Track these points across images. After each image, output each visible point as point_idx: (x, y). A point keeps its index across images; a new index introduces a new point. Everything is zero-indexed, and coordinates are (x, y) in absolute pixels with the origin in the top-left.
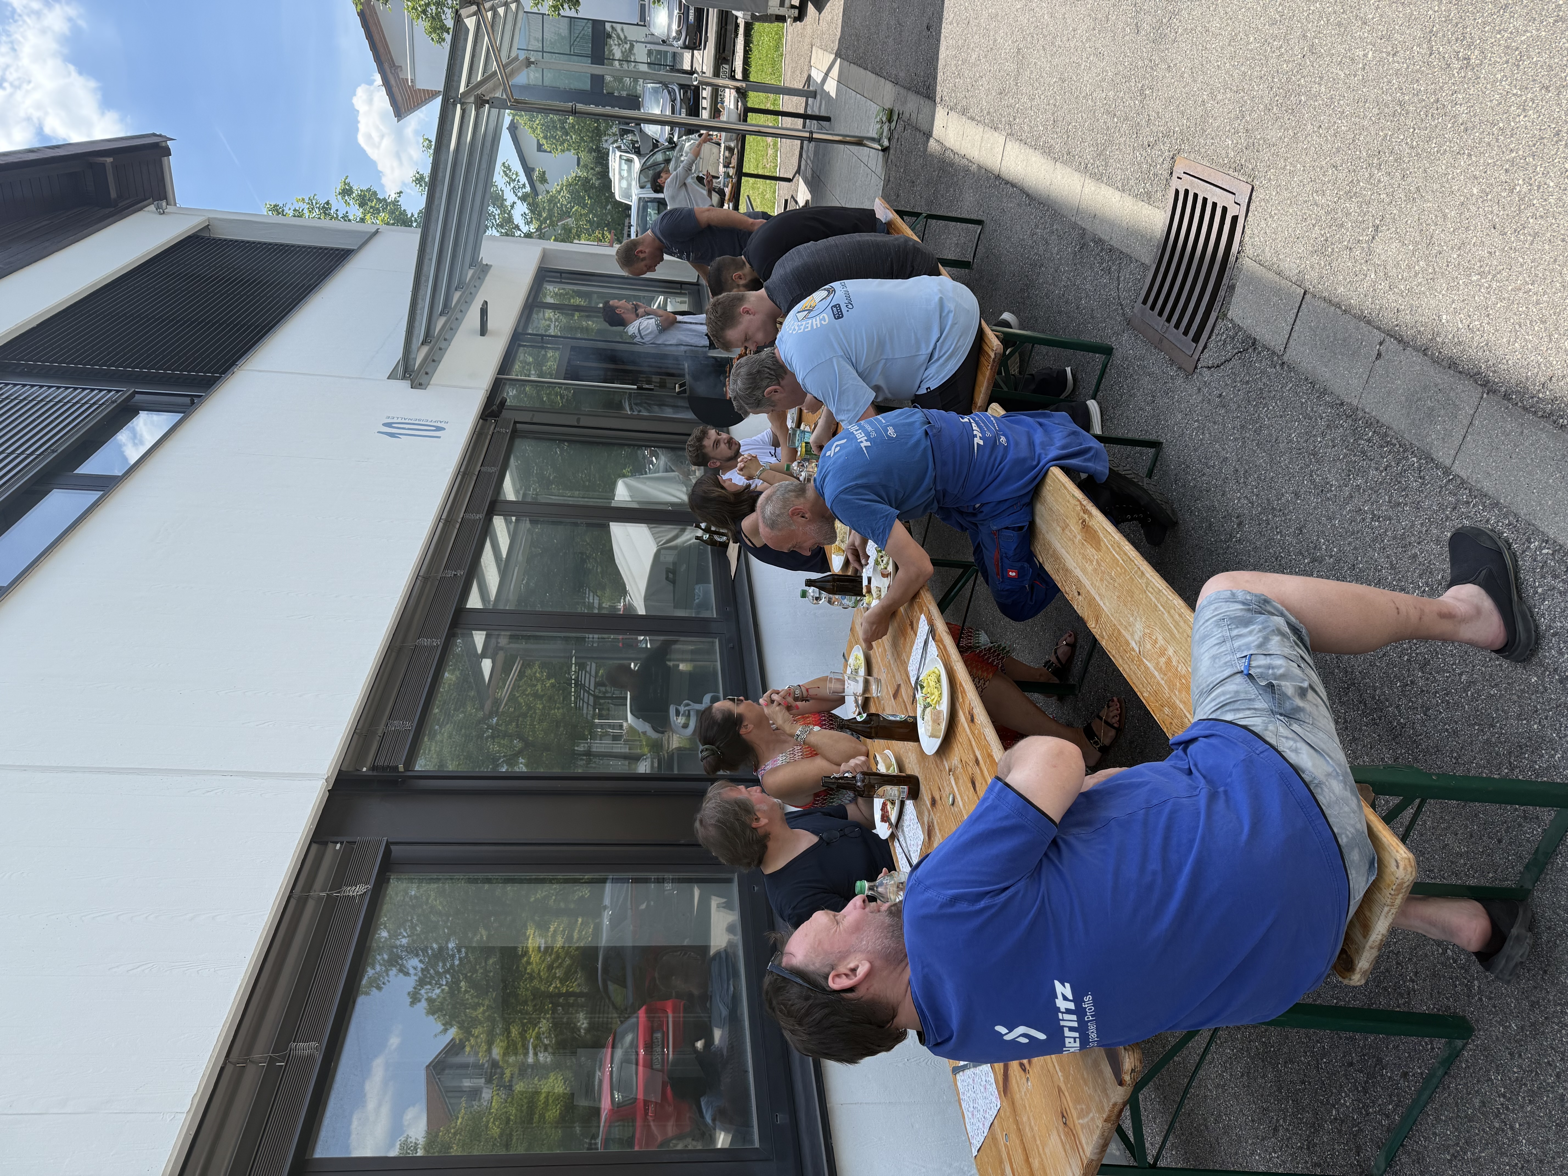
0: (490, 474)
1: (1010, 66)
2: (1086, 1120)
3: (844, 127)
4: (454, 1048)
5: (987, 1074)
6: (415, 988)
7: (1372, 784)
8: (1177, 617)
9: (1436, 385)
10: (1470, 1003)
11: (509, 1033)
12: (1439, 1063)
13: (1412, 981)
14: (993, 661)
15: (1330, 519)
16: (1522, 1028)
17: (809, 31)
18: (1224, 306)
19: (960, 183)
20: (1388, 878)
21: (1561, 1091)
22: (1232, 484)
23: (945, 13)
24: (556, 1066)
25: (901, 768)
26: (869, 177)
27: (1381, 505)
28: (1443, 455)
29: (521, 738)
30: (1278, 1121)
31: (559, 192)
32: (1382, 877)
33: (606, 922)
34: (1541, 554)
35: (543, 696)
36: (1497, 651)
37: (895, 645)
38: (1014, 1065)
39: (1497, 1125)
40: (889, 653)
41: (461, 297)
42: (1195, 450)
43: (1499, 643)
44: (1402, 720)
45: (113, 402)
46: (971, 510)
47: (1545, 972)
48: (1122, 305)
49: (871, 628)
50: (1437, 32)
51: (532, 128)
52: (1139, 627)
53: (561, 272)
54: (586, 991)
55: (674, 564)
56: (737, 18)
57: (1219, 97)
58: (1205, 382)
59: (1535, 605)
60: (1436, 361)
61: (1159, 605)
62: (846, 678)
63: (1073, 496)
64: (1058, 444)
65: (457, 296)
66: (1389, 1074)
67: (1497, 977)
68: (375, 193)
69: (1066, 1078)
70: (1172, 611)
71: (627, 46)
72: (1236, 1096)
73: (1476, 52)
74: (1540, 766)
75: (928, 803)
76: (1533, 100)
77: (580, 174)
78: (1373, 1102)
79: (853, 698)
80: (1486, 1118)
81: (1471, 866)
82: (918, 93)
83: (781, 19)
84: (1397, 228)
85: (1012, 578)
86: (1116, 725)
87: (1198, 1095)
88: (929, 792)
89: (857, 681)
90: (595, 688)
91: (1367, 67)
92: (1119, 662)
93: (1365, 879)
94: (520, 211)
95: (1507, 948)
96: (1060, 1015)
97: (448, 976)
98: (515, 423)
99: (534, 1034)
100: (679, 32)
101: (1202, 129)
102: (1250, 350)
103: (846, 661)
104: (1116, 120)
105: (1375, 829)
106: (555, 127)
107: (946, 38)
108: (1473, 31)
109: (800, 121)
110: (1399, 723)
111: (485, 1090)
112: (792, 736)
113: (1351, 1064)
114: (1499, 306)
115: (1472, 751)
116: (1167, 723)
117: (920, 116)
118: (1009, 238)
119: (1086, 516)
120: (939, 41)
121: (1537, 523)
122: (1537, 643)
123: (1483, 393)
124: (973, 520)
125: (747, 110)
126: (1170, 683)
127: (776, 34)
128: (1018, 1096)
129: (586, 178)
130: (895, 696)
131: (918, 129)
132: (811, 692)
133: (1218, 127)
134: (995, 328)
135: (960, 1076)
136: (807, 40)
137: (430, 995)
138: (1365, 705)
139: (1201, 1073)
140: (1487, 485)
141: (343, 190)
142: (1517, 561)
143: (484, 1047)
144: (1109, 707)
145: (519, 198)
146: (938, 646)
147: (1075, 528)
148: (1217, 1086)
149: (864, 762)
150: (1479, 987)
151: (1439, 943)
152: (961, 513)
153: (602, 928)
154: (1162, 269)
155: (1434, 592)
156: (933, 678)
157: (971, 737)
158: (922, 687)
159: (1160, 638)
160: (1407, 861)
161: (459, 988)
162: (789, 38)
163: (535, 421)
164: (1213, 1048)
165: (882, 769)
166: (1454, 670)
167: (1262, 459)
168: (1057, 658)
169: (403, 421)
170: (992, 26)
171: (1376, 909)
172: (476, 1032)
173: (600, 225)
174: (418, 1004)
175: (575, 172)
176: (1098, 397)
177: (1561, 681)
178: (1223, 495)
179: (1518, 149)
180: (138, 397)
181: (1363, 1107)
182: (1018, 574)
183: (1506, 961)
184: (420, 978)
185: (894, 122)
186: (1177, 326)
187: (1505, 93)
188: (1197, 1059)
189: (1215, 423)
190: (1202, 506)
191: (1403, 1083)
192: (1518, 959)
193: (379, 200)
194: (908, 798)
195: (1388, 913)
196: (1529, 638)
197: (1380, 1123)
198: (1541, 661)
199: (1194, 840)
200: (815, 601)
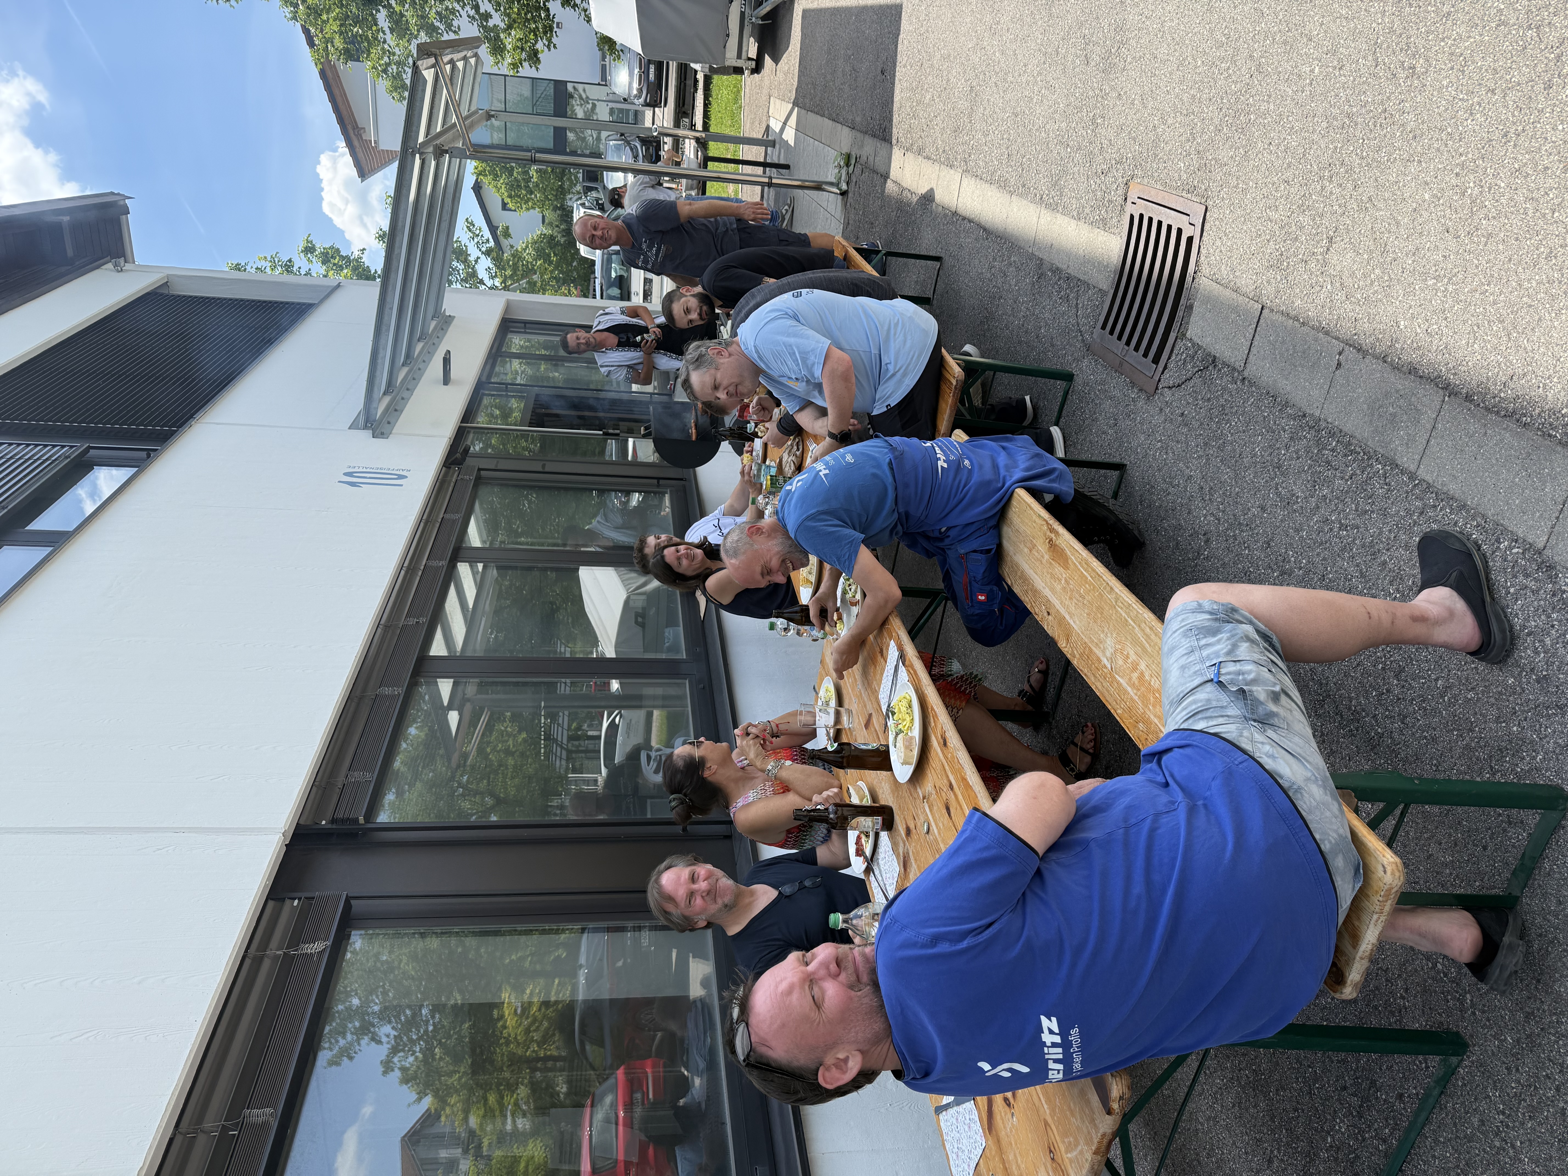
0: (454, 521)
1: (963, 104)
2: (1075, 1153)
3: (804, 172)
4: (429, 1119)
5: (970, 1112)
6: (388, 1056)
7: (1354, 790)
8: (1148, 630)
9: (1397, 391)
10: (1463, 1017)
11: (486, 1100)
12: (1435, 1082)
13: (1402, 997)
14: (966, 689)
15: (1297, 531)
16: (1518, 1041)
17: (767, 82)
18: (1183, 327)
19: (918, 221)
20: (1375, 885)
21: (1561, 1105)
22: (1198, 502)
23: (898, 57)
24: (535, 1133)
25: (874, 798)
26: (829, 221)
27: (1348, 514)
28: (1407, 461)
29: (492, 794)
30: (1272, 1152)
31: (525, 250)
32: (1369, 884)
33: (582, 980)
34: (1511, 554)
35: (515, 752)
36: (1472, 654)
37: (865, 673)
38: (998, 1098)
39: (1497, 1144)
40: (859, 682)
41: (423, 347)
42: (1159, 470)
43: (1474, 646)
44: (1379, 730)
45: (67, 457)
46: (937, 534)
47: (1538, 981)
48: (1081, 332)
49: (841, 659)
50: (1382, 44)
51: (496, 187)
52: (1110, 643)
53: (526, 323)
54: (563, 1054)
55: (644, 609)
56: (696, 71)
57: (1170, 121)
58: (1167, 402)
59: (1508, 605)
60: (1396, 368)
61: (1129, 620)
62: (817, 710)
63: (1040, 516)
64: (1022, 465)
65: (419, 347)
66: (1384, 1097)
67: (1492, 988)
68: (338, 251)
69: (1053, 1110)
70: (1143, 625)
71: (590, 106)
72: (1227, 1128)
73: (1421, 61)
74: (1522, 769)
75: (903, 833)
76: (1479, 104)
77: (545, 231)
78: (1369, 1126)
79: (824, 731)
80: (1486, 1137)
81: (1457, 876)
82: (874, 136)
83: (739, 71)
84: (1350, 238)
85: (981, 602)
86: (1091, 751)
87: (1189, 1129)
88: (904, 822)
89: (828, 713)
90: (568, 741)
91: (1314, 82)
92: (1091, 680)
93: (1351, 886)
94: (484, 266)
95: (1500, 958)
96: (1046, 1050)
97: (422, 1043)
98: (480, 470)
99: (512, 1100)
100: (640, 90)
101: (1154, 154)
102: (1210, 368)
103: (817, 693)
104: (1069, 150)
105: (1360, 834)
106: (519, 186)
107: (900, 80)
108: (1417, 41)
109: (759, 170)
110: (1377, 733)
111: (462, 1161)
112: (763, 771)
113: (1344, 1088)
114: (1456, 308)
115: (1452, 757)
116: (1142, 739)
117: (877, 159)
118: (967, 273)
119: (1053, 535)
120: (893, 84)
121: (1506, 522)
122: (1512, 644)
123: (1444, 396)
124: (941, 544)
125: (707, 159)
126: (1144, 699)
127: (735, 87)
128: (1003, 1133)
129: (552, 236)
130: (867, 726)
131: (875, 171)
132: (782, 727)
133: (1170, 150)
134: (956, 356)
135: (943, 1116)
136: (765, 91)
137: (403, 1063)
138: (1342, 716)
139: (1191, 1106)
140: (1453, 488)
141: (306, 248)
142: (1487, 562)
143: (461, 1116)
144: (1083, 733)
145: (483, 253)
146: (908, 671)
147: (1042, 547)
148: (1209, 1119)
149: (836, 794)
150: (1471, 1001)
151: (1428, 957)
152: (928, 538)
153: (578, 988)
154: (1120, 294)
155: (1405, 598)
156: (905, 703)
157: (944, 761)
158: (893, 714)
159: (1132, 653)
160: (1394, 865)
161: (433, 1055)
162: (747, 90)
163: (499, 468)
164: (1202, 1078)
165: (855, 800)
166: (1429, 676)
167: (1226, 475)
168: (1031, 686)
169: (364, 470)
170: (945, 67)
171: (1365, 917)
172: (452, 1100)
173: (565, 282)
174: (391, 1073)
175: (540, 230)
176: (1061, 423)
177: (1538, 681)
178: (1189, 513)
179: (1468, 153)
180: (92, 452)
181: (1359, 1132)
182: (987, 597)
183: (1501, 971)
184: (393, 1046)
185: (852, 166)
186: (1137, 349)
187: (1452, 99)
188: (1186, 1090)
189: (1178, 442)
190: (1168, 525)
191: (1398, 1105)
192: (1511, 968)
193: (343, 258)
194: (882, 830)
195: (1377, 921)
196: (1504, 639)
197: (1377, 1148)
198: (1517, 661)
199: (1175, 858)
200: (783, 633)
